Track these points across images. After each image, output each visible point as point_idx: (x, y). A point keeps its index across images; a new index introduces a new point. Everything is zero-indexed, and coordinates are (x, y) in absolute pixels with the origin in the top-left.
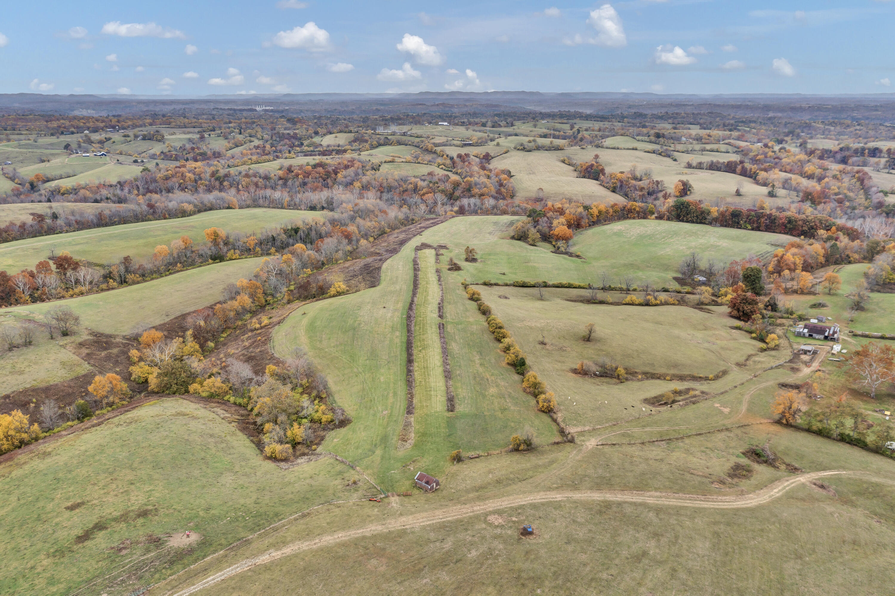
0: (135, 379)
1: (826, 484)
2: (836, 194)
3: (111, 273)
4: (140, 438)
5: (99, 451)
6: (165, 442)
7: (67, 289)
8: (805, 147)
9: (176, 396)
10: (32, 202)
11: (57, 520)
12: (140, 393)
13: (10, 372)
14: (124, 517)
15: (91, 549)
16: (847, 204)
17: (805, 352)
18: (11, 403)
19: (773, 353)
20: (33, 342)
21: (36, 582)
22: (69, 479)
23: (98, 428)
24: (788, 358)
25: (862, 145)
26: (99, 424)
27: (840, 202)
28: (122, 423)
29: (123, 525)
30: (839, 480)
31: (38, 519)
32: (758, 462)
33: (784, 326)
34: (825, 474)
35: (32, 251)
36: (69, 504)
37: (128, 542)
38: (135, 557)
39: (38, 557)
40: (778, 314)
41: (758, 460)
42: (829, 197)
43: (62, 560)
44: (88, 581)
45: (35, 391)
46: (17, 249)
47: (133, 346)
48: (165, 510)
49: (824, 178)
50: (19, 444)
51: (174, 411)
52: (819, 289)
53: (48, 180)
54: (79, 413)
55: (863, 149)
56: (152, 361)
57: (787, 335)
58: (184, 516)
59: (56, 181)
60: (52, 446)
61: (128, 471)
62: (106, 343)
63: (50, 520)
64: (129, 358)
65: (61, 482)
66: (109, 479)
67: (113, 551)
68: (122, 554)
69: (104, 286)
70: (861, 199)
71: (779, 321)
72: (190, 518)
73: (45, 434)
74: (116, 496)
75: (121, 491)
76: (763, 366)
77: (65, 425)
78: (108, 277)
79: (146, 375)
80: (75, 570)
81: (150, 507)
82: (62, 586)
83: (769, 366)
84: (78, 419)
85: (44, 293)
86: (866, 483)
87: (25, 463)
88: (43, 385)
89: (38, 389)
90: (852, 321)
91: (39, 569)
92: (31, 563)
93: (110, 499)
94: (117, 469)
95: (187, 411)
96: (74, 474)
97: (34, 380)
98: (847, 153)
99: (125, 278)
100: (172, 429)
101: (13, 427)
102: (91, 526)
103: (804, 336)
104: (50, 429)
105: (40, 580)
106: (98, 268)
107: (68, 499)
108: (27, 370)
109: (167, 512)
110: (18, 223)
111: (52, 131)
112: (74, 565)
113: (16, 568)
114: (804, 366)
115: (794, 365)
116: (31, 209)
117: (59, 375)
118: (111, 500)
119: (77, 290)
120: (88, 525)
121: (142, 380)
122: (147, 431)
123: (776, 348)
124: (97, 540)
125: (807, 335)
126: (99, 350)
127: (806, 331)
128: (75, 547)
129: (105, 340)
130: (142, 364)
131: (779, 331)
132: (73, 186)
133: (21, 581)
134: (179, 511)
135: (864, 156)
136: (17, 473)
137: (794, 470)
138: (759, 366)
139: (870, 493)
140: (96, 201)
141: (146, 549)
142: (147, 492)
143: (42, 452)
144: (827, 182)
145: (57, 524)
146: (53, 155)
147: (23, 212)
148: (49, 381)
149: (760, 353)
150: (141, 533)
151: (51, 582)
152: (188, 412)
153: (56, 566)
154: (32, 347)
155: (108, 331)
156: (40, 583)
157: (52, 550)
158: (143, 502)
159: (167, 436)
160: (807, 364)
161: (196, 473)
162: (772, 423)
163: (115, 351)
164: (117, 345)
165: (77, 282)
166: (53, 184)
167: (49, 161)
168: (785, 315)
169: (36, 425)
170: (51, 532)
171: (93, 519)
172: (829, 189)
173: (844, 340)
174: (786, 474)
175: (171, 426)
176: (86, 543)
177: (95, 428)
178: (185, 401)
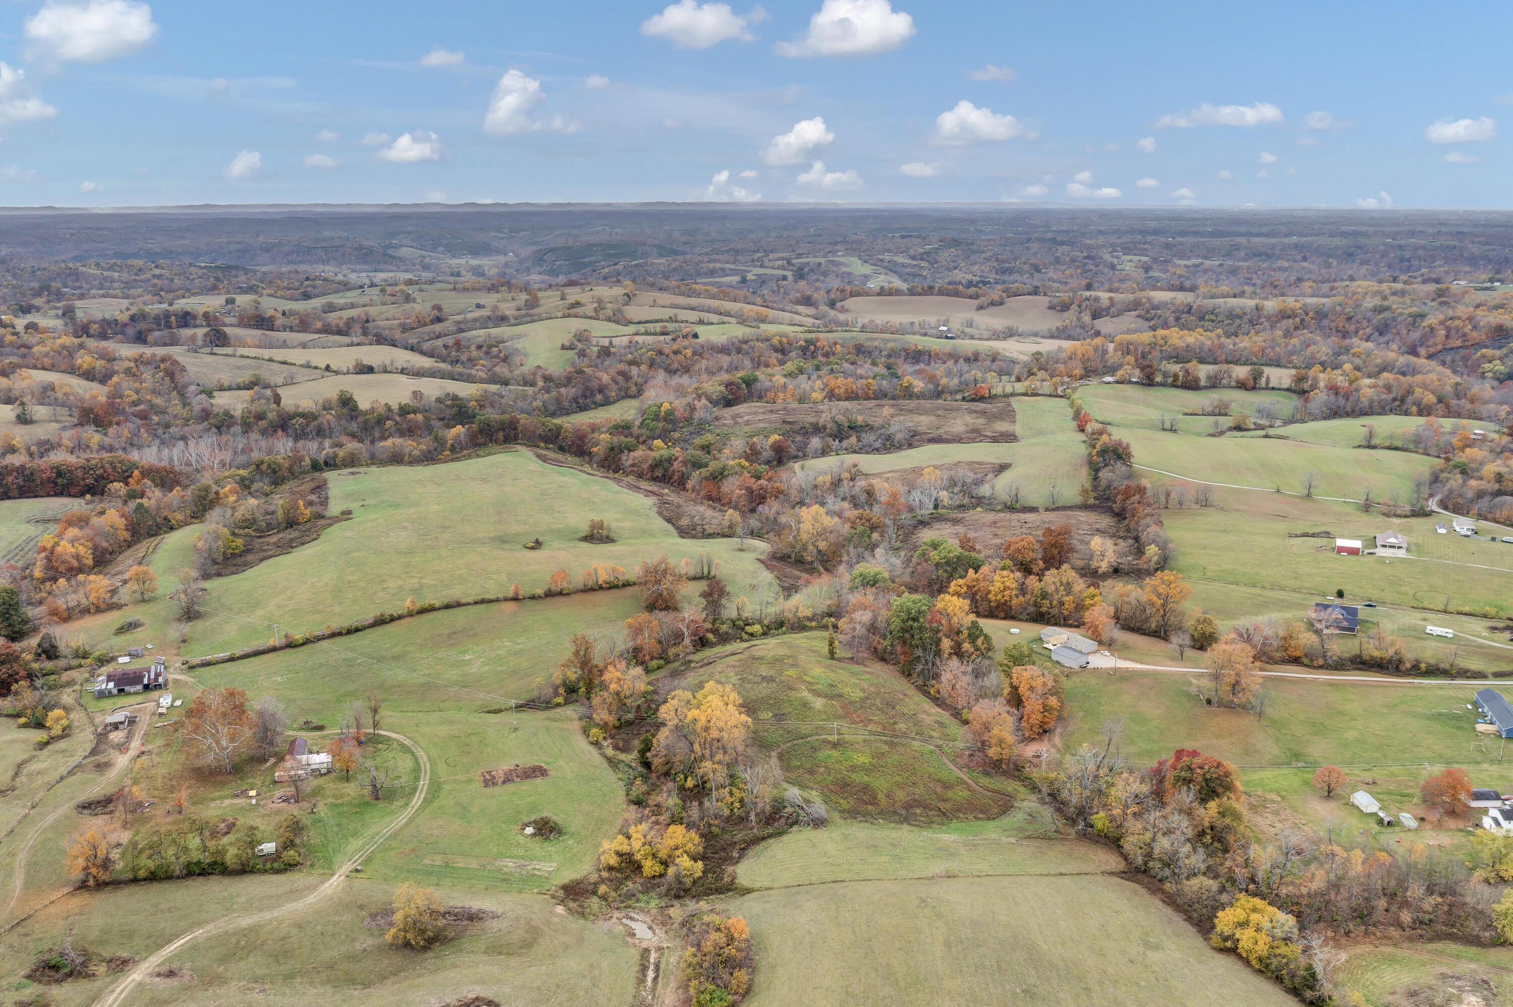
1: (175, 966)
2: (135, 404)
8: (73, 318)
16: (156, 419)
17: (116, 726)
19: (62, 744)
24: (89, 747)
25: (165, 306)
27: (143, 416)
30: (194, 948)
32: (58, 981)
33: (75, 684)
34: (172, 948)
40: (61, 663)
41: (58, 976)
42: (123, 412)
49: (110, 377)
52: (124, 595)
55: (167, 315)
57: (82, 702)
70: (175, 407)
71: (66, 677)
76: (47, 778)
83: (56, 775)
86: (235, 934)
90: (184, 641)
98: (143, 326)
103: (110, 695)
114: (117, 753)
115: (101, 758)
123: (66, 733)
125: (115, 691)
127: (111, 685)
131: (67, 697)
135: (171, 328)
137: (120, 965)
138: (40, 781)
139: (243, 948)
144: (118, 383)
149: (39, 753)
160: (122, 748)
162: (73, 893)
168: (75, 662)
172: (121, 397)
173: (176, 681)
174: (108, 980)
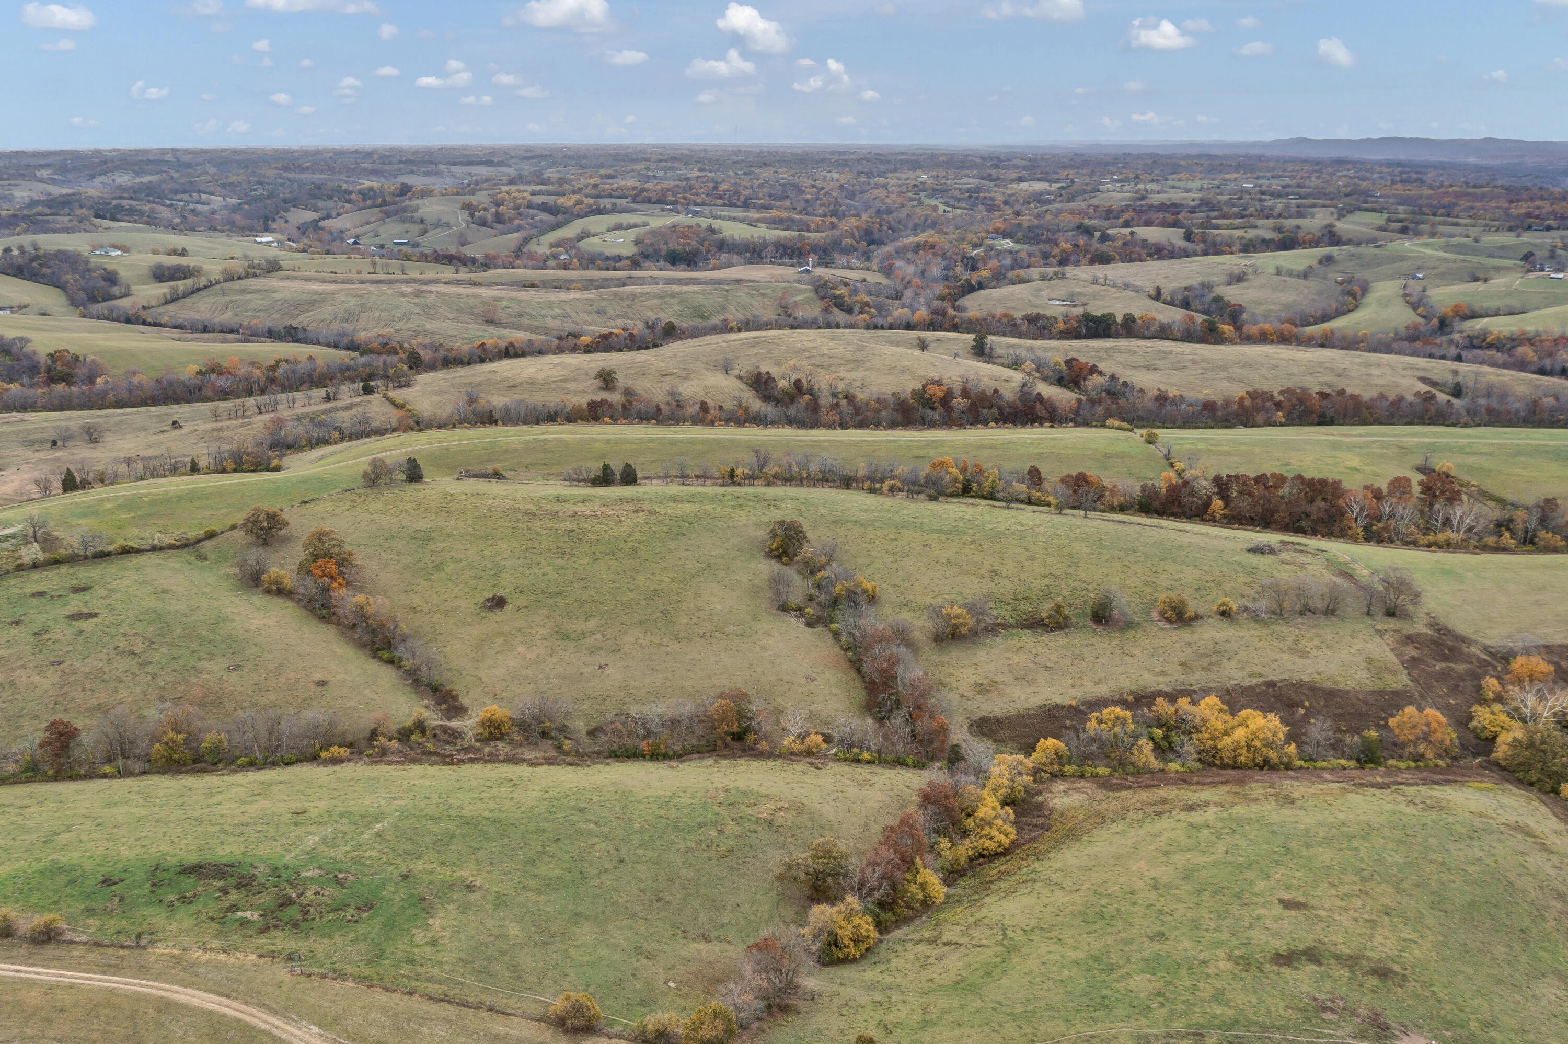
0: (1475, 728)
3: (1511, 520)
4: (1433, 841)
5: (1362, 833)
6: (1471, 869)
7: (1426, 531)
9: (1531, 791)
10: (1431, 356)
11: (1262, 911)
12: (1475, 755)
13: (1289, 649)
14: (1351, 961)
15: (1286, 983)
18: (1274, 696)
20: (1338, 612)
21: (1201, 985)
22: (1302, 858)
23: (1378, 792)
26: (1381, 786)
28: (1417, 801)
29: (1346, 973)
31: (1239, 895)
35: (1396, 450)
36: (1286, 896)
37: (1341, 1003)
38: (1340, 1033)
39: (1217, 952)
43: (1244, 974)
44: (1264, 1028)
45: (1313, 689)
46: (1374, 442)
47: (1495, 668)
48: (1418, 985)
50: (1261, 763)
51: (1513, 818)
53: (1474, 315)
54: (1363, 752)
56: (1517, 709)
58: (1443, 1012)
59: (1486, 320)
60: (1303, 790)
61: (1390, 889)
62: (1451, 649)
63: (1253, 907)
64: (1479, 688)
65: (1289, 856)
66: (1356, 887)
67: (1314, 1004)
68: (1324, 1016)
69: (1491, 540)
72: (1451, 1022)
73: (1302, 763)
74: (1356, 920)
75: (1366, 916)
77: (1334, 761)
78: (1502, 525)
79: (1497, 729)
80: (1254, 1001)
81: (1397, 968)
82: (1229, 1012)
84: (1358, 760)
85: (1386, 529)
87: (1256, 800)
88: (1329, 685)
89: (1319, 688)
91: (1211, 970)
92: (1205, 955)
93: (1345, 920)
94: (1376, 877)
95: (1538, 828)
96: (1312, 852)
97: (1318, 673)
99: (1534, 536)
100: (1494, 851)
101: (1261, 736)
102: (1302, 947)
104: (1311, 759)
105: (1207, 986)
106: (1493, 504)
107: (1288, 887)
108: (1314, 652)
109: (1420, 991)
110: (1392, 398)
111: (1512, 224)
112: (1255, 992)
113: (1185, 950)
116: (1424, 369)
117: (1357, 677)
118: (1346, 923)
119: (1441, 537)
120: (1297, 943)
121: (1487, 734)
122: (1451, 835)
124: (1300, 975)
126: (1434, 658)
128: (1268, 967)
129: (1450, 643)
130: (1497, 707)
132: (1512, 333)
133: (1184, 972)
134: (1439, 1001)
136: (1240, 810)
140: (1542, 372)
141: (1361, 1031)
142: (1405, 940)
143: (1285, 792)
145: (1259, 918)
146: (1498, 269)
147: (1408, 373)
148: (1336, 682)
150: (1365, 1000)
151: (1219, 997)
152: (1538, 833)
153: (1233, 978)
154: (1334, 619)
155: (1461, 628)
156: (1206, 990)
157: (1237, 953)
158: (1390, 953)
159: (1480, 859)
161: (1500, 950)
163: (1461, 667)
164: (1468, 659)
165: (1447, 522)
166: (1479, 324)
167: (1486, 281)
169: (1293, 745)
170: (1246, 924)
171: (1306, 939)
175: (1495, 844)
176: (1283, 970)
177: (1373, 790)
178: (1543, 809)
